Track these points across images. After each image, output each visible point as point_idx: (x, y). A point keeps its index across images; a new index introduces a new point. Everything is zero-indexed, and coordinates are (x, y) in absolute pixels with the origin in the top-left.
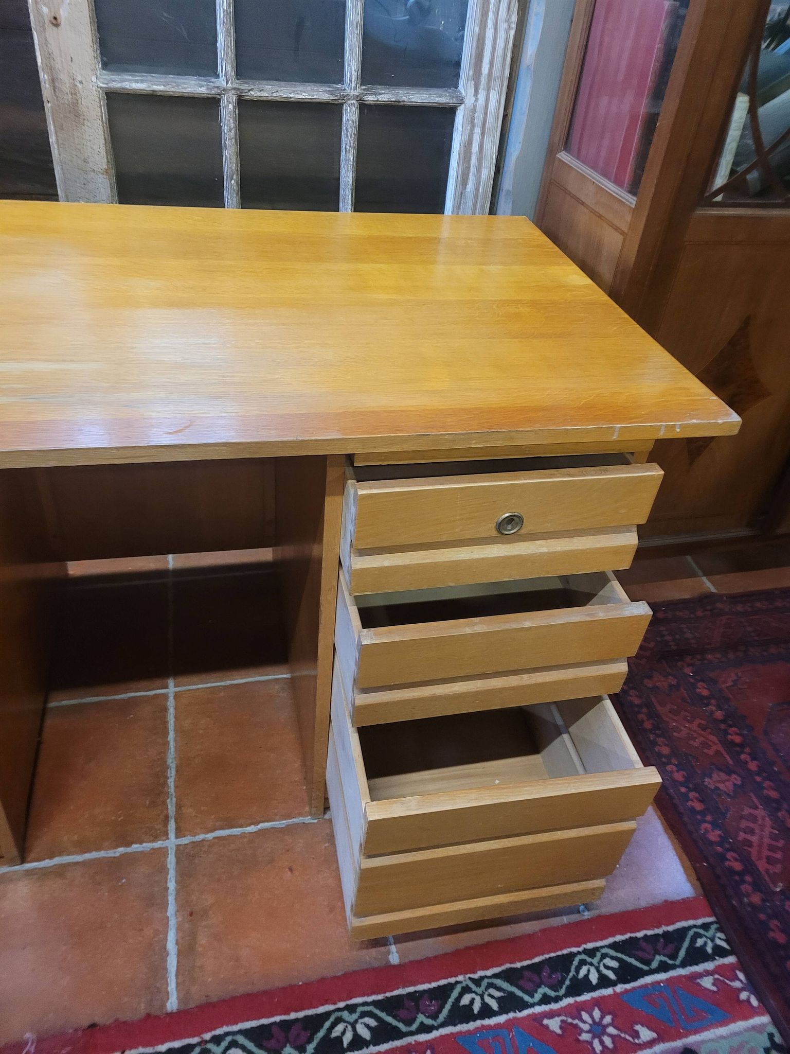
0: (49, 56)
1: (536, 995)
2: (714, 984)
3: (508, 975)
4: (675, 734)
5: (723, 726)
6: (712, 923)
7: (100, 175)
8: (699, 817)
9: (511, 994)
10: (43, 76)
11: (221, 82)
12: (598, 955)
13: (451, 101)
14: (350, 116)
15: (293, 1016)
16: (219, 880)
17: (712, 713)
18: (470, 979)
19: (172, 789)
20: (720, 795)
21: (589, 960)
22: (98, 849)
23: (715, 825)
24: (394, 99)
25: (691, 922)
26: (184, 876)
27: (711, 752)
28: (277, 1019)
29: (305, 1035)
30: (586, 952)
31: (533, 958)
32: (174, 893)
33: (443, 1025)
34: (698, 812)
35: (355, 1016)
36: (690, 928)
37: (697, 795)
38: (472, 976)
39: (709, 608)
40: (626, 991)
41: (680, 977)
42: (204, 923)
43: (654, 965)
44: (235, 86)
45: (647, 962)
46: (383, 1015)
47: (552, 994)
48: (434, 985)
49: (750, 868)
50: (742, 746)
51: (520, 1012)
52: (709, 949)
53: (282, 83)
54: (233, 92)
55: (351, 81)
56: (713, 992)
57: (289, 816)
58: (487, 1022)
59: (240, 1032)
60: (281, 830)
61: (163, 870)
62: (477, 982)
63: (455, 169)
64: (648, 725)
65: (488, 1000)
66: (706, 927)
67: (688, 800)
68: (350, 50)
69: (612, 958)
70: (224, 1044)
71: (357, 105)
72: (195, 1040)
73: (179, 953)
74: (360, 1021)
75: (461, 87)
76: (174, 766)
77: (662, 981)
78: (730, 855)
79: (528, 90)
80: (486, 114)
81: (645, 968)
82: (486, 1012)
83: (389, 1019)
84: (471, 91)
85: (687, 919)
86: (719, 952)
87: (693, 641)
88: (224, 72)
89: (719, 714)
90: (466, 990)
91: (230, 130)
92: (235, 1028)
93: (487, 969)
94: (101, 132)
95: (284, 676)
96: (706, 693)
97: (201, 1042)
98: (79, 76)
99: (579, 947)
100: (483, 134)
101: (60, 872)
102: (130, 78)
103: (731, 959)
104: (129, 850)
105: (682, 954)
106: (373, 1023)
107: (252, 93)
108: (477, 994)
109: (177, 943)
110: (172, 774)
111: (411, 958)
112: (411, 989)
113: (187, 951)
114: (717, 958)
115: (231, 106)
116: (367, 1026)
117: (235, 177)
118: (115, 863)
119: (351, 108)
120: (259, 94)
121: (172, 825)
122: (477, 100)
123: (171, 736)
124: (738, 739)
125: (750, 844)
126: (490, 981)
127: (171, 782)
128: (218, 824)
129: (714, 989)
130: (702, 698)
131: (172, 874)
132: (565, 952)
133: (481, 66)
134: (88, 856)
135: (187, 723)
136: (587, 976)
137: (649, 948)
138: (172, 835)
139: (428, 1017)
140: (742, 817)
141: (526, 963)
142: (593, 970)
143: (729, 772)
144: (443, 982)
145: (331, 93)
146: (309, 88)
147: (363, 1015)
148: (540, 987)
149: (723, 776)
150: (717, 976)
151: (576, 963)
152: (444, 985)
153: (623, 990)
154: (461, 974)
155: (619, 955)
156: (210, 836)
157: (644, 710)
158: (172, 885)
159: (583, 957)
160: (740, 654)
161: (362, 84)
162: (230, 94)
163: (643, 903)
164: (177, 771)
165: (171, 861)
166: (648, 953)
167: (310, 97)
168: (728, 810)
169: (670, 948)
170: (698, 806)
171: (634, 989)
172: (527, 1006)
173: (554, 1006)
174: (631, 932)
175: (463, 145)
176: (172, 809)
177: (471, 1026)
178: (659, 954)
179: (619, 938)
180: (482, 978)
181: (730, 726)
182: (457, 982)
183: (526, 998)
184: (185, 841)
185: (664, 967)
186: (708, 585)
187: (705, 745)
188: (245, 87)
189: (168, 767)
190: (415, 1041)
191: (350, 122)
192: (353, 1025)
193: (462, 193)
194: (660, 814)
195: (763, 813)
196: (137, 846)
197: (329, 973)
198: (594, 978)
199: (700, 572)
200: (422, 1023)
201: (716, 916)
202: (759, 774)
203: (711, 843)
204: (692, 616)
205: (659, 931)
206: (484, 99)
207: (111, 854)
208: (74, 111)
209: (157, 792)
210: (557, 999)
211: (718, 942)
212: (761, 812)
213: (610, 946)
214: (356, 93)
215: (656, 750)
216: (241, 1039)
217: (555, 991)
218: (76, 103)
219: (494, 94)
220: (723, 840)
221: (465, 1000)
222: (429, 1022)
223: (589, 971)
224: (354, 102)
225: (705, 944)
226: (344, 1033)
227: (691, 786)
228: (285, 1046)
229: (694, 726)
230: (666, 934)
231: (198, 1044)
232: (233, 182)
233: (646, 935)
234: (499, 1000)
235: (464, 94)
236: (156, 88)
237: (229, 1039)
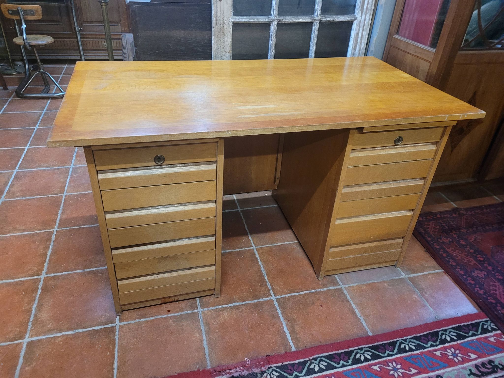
0: (216, 12)
1: (428, 344)
2: (494, 340)
3: (416, 338)
4: (456, 258)
5: (474, 255)
6: (488, 320)
7: (228, 53)
8: (473, 286)
9: (419, 344)
10: (213, 19)
11: (273, 17)
12: (448, 332)
13: (352, 19)
14: (316, 27)
15: (340, 351)
16: (296, 310)
17: (469, 250)
18: (402, 339)
19: (267, 281)
20: (480, 278)
21: (445, 333)
22: (248, 300)
23: (480, 288)
24: (332, 20)
25: (480, 320)
26: (283, 309)
27: (472, 264)
28: (335, 352)
29: (346, 358)
30: (442, 330)
31: (424, 332)
32: (281, 314)
33: (396, 354)
34: (473, 284)
35: (362, 352)
36: (480, 322)
37: (471, 278)
38: (402, 338)
39: (457, 213)
40: (462, 343)
41: (481, 338)
42: (295, 323)
43: (470, 334)
44: (278, 18)
45: (468, 333)
46: (373, 351)
47: (434, 344)
48: (389, 341)
49: (498, 302)
50: (484, 261)
51: (424, 349)
52: (490, 329)
53: (293, 16)
54: (277, 20)
55: (317, 14)
56: (495, 342)
57: (314, 289)
58: (413, 353)
59: (322, 356)
60: (313, 293)
61: (274, 307)
62: (405, 340)
63: (352, 44)
64: (444, 255)
65: (410, 346)
66: (486, 322)
67: (468, 280)
68: (318, 3)
69: (453, 332)
70: (318, 360)
71: (319, 22)
72: (307, 359)
73: (290, 333)
74: (365, 353)
75: (356, 14)
76: (265, 273)
77: (474, 339)
78: (489, 298)
79: (381, 13)
80: (364, 23)
81: (467, 335)
82: (411, 350)
83: (376, 352)
84: (360, 15)
85: (478, 319)
86: (493, 329)
87: (454, 225)
88: (274, 14)
89: (472, 251)
90: (401, 343)
91: (274, 34)
92: (320, 355)
93: (407, 336)
94: (230, 37)
95: (295, 242)
96: (464, 243)
97: (310, 360)
98: (225, 18)
99: (440, 329)
100: (363, 30)
101: (237, 308)
102: (242, 18)
103: (499, 332)
104: (259, 300)
105: (480, 331)
106: (370, 354)
107: (283, 20)
108: (406, 344)
109: (288, 330)
110: (265, 275)
111: (377, 334)
112: (381, 343)
113: (292, 332)
114: (494, 332)
115: (275, 26)
116: (368, 355)
117: (273, 51)
118: (256, 305)
119: (317, 24)
120: (285, 20)
121: (272, 292)
122: (362, 18)
123: (260, 263)
124: (482, 259)
125: (496, 294)
126: (409, 340)
127: (266, 278)
128: (289, 291)
129: (495, 341)
130: (463, 245)
131: (278, 308)
132: (435, 330)
133: (364, 6)
134: (244, 303)
135: (265, 258)
136: (445, 338)
137: (466, 329)
138: (273, 295)
139: (390, 351)
140: (490, 286)
141: (421, 334)
142: (447, 336)
143: (481, 271)
144: (392, 341)
145: (310, 19)
146: (303, 17)
147: (366, 351)
148: (429, 342)
149: (479, 272)
150: (495, 337)
151: (440, 334)
152: (393, 342)
153: (460, 342)
154: (398, 338)
155: (456, 331)
156: (287, 296)
157: (441, 250)
158: (279, 311)
159: (442, 332)
160: (475, 229)
161: (321, 15)
162: (276, 21)
163: (459, 315)
164: (267, 275)
165: (276, 304)
166: (467, 331)
167: (303, 20)
168: (484, 283)
169: (475, 329)
170: (472, 282)
171: (465, 342)
172: (426, 348)
173: (436, 348)
174: (458, 324)
175: (355, 35)
176: (270, 287)
177: (408, 354)
178: (471, 331)
179: (454, 326)
180: (406, 339)
181: (478, 255)
182: (397, 341)
183: (425, 345)
184: (279, 297)
185: (473, 335)
186: (455, 205)
187: (469, 261)
188: (281, 18)
189: (263, 273)
190: (388, 359)
191: (316, 29)
192: (363, 354)
193: (354, 53)
194: (457, 285)
195: (498, 284)
196: (261, 299)
197: (348, 339)
198: (448, 339)
199: (450, 201)
200: (388, 353)
201: (490, 318)
202: (493, 271)
203: (481, 294)
204: (451, 216)
205: (469, 323)
206: (364, 18)
207: (253, 302)
208: (222, 31)
209: (262, 281)
210: (437, 346)
211: (493, 326)
212: (497, 284)
213: (452, 328)
214: (319, 18)
215: (450, 263)
216: (323, 359)
217: (435, 343)
218: (223, 28)
219: (368, 16)
220: (485, 293)
221: (402, 346)
222: (391, 353)
223: (446, 336)
224: (318, 21)
225: (488, 327)
226: (360, 356)
227: (467, 275)
228: (341, 361)
229: (463, 255)
230: (471, 324)
231: (309, 360)
232: (273, 53)
233: (464, 325)
234: (415, 346)
235: (357, 16)
236: (251, 20)
237: (319, 359)
